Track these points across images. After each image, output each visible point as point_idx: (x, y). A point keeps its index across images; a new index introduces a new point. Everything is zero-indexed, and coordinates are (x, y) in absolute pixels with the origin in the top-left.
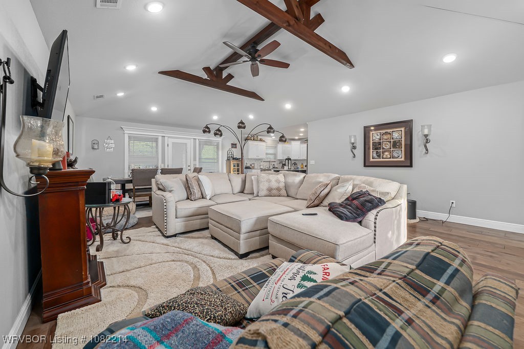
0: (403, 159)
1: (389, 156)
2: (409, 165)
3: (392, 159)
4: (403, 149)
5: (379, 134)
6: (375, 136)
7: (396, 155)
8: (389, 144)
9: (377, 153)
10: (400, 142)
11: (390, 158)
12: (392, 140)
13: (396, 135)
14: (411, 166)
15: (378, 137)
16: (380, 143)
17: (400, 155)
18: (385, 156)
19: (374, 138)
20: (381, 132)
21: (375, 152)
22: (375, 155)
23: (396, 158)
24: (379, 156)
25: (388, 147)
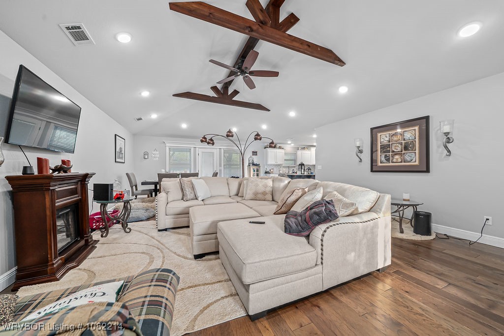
0: (417, 163)
1: (400, 160)
2: (425, 170)
3: (403, 164)
4: (417, 151)
5: (388, 135)
6: (383, 138)
7: (408, 159)
8: (400, 146)
9: (386, 156)
10: (413, 143)
11: (401, 162)
12: (403, 142)
13: (408, 136)
14: (427, 170)
15: (387, 139)
16: (389, 146)
17: (414, 158)
18: (395, 160)
19: (382, 140)
20: (390, 133)
21: (383, 156)
22: (383, 159)
23: (409, 162)
24: (388, 160)
25: (399, 149)
